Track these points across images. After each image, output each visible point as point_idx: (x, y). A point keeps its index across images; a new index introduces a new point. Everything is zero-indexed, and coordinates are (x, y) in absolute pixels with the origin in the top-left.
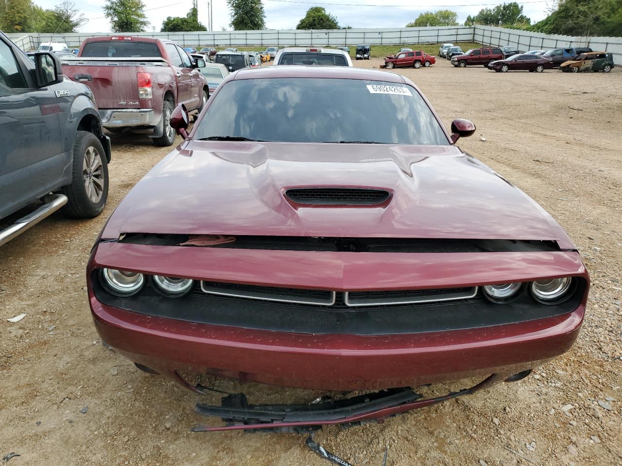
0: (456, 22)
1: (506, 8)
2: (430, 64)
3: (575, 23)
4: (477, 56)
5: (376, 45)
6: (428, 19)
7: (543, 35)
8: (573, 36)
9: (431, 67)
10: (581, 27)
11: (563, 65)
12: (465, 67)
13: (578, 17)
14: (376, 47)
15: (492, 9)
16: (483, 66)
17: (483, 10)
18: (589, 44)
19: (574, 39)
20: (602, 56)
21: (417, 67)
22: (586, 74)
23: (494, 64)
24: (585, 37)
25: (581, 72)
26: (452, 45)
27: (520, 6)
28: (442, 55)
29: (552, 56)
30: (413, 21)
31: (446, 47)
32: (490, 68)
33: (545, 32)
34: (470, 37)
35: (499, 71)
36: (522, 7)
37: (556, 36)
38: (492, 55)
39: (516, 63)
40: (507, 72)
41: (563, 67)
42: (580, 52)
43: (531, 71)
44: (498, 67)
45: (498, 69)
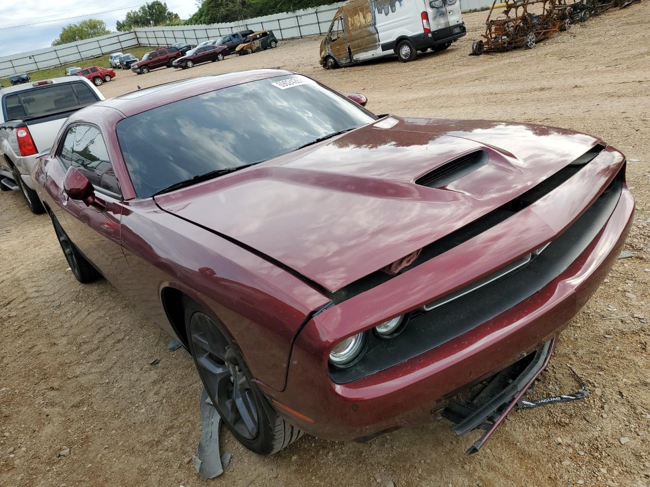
0: (107, 29)
1: (151, 7)
2: (111, 78)
3: (227, 10)
4: (156, 59)
5: (32, 72)
6: (74, 32)
7: (204, 26)
8: (230, 22)
9: (113, 80)
10: (234, 13)
11: (237, 49)
12: (149, 72)
13: (227, 4)
14: (33, 74)
15: (137, 11)
16: (165, 67)
17: (129, 14)
18: (248, 27)
19: (232, 24)
20: (265, 34)
21: (98, 84)
22: (259, 53)
23: (178, 62)
24: (241, 21)
25: (255, 52)
26: (120, 53)
27: (163, 3)
28: (115, 66)
29: (224, 43)
30: (58, 38)
31: (115, 57)
32: (176, 67)
33: (205, 23)
34: (134, 42)
35: (186, 67)
36: (165, 4)
37: (216, 25)
38: (169, 55)
39: (197, 56)
40: (193, 67)
41: (239, 51)
42: (245, 35)
43: (214, 61)
44: (184, 64)
45: (183, 65)
